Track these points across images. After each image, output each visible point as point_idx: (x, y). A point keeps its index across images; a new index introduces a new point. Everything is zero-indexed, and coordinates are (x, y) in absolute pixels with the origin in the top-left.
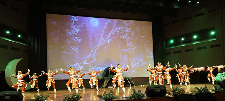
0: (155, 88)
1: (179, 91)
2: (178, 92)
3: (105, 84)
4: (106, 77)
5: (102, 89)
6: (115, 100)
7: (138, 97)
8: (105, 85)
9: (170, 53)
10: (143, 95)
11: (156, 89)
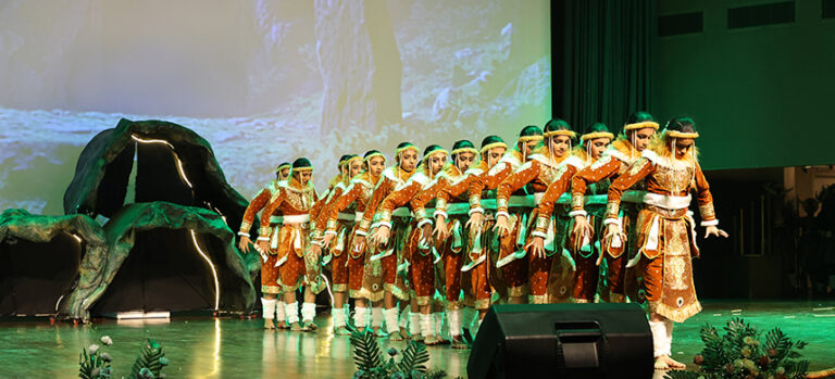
0: (559, 326)
1: (762, 363)
2: (750, 364)
3: (84, 282)
4: (102, 220)
5: (58, 338)
8: (84, 298)
9: (693, 23)
11: (565, 340)
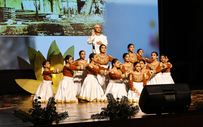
6: (61, 123)
7: (119, 115)
10: (134, 110)
11: (166, 94)
